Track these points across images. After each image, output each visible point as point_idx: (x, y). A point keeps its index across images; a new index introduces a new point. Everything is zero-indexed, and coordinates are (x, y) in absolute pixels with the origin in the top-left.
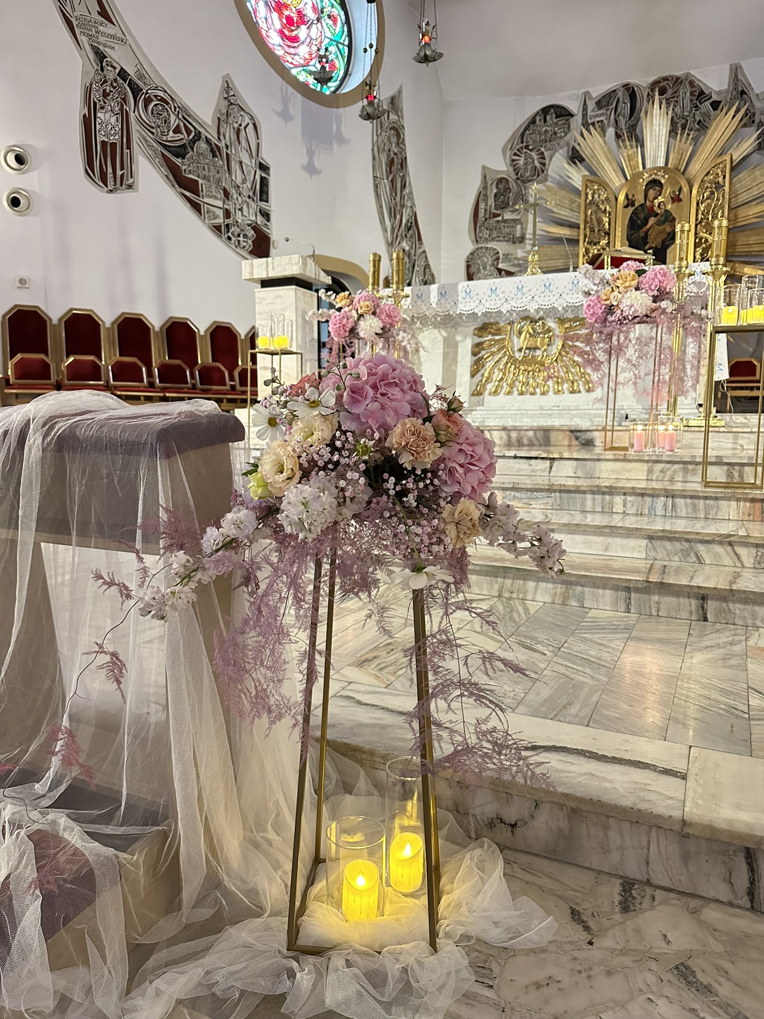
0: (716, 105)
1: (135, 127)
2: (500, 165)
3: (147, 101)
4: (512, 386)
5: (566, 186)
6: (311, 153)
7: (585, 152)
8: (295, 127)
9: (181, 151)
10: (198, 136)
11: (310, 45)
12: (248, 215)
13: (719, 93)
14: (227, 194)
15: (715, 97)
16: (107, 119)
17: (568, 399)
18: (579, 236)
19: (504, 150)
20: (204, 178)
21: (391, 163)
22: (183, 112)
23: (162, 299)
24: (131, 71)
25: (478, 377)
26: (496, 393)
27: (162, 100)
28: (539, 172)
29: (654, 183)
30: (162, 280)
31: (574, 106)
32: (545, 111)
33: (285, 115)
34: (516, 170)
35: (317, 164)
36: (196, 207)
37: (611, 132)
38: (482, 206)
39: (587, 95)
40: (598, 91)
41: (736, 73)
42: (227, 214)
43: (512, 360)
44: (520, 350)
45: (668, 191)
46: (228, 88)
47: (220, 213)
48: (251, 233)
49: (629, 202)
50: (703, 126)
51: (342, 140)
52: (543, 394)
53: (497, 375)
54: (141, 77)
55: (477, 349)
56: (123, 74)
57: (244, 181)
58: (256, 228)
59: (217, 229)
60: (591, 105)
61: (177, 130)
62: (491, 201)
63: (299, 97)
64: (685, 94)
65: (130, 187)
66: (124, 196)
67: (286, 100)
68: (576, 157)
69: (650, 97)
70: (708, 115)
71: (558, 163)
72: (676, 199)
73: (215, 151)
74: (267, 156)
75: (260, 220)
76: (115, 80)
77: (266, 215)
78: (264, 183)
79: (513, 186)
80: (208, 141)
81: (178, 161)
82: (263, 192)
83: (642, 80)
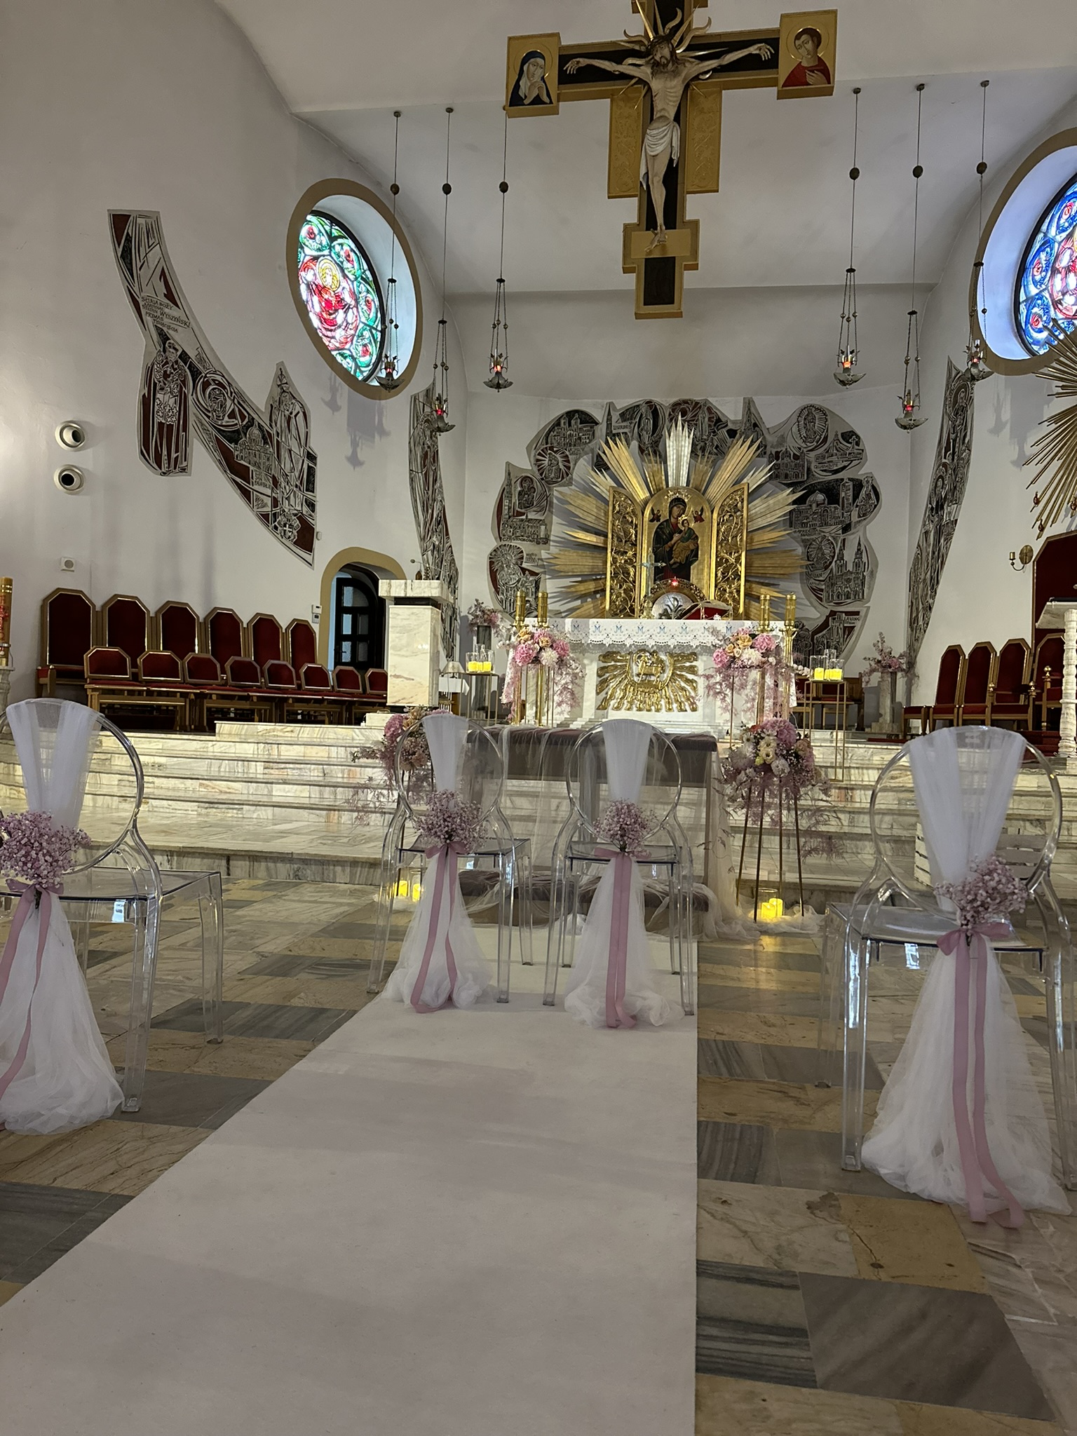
0: (732, 433)
1: (192, 409)
2: (525, 463)
3: (206, 385)
4: (631, 703)
5: (589, 491)
6: (355, 444)
7: (610, 460)
8: (342, 417)
9: (234, 437)
10: (252, 422)
11: (346, 329)
12: (294, 505)
13: (734, 422)
14: (276, 482)
15: (730, 426)
16: (166, 399)
17: (676, 716)
18: (606, 542)
19: (528, 448)
20: (254, 465)
21: (425, 456)
22: (239, 397)
23: (208, 589)
24: (192, 354)
25: (603, 695)
26: (618, 708)
27: (220, 384)
28: (564, 475)
29: (678, 501)
30: (209, 568)
31: (599, 415)
32: (570, 415)
33: (333, 406)
34: (541, 470)
35: (361, 456)
36: (246, 494)
37: (635, 444)
38: (506, 502)
39: (611, 406)
40: (622, 403)
41: (749, 405)
42: (275, 503)
43: (633, 684)
44: (638, 675)
45: (691, 509)
46: (281, 375)
47: (269, 501)
48: (296, 523)
49: (655, 517)
50: (721, 452)
51: (383, 433)
52: (658, 710)
53: (619, 694)
54: (201, 360)
55: (602, 671)
56: (184, 356)
57: (292, 469)
58: (301, 519)
59: (265, 517)
60: (615, 416)
61: (232, 415)
62: (515, 499)
63: (345, 389)
64: (704, 417)
65: (183, 470)
66: (177, 480)
67: (334, 390)
68: (601, 465)
69: (673, 419)
70: (724, 441)
71: (582, 468)
72: (699, 519)
73: (266, 437)
74: (315, 445)
75: (305, 510)
76: (176, 362)
77: (311, 506)
78: (311, 472)
79: (537, 485)
80: (260, 428)
81: (231, 446)
82: (310, 482)
83: (665, 400)
